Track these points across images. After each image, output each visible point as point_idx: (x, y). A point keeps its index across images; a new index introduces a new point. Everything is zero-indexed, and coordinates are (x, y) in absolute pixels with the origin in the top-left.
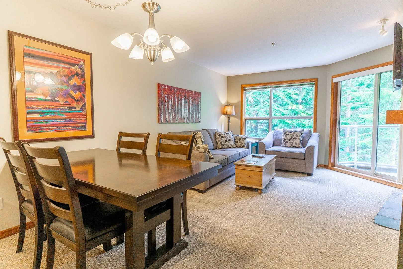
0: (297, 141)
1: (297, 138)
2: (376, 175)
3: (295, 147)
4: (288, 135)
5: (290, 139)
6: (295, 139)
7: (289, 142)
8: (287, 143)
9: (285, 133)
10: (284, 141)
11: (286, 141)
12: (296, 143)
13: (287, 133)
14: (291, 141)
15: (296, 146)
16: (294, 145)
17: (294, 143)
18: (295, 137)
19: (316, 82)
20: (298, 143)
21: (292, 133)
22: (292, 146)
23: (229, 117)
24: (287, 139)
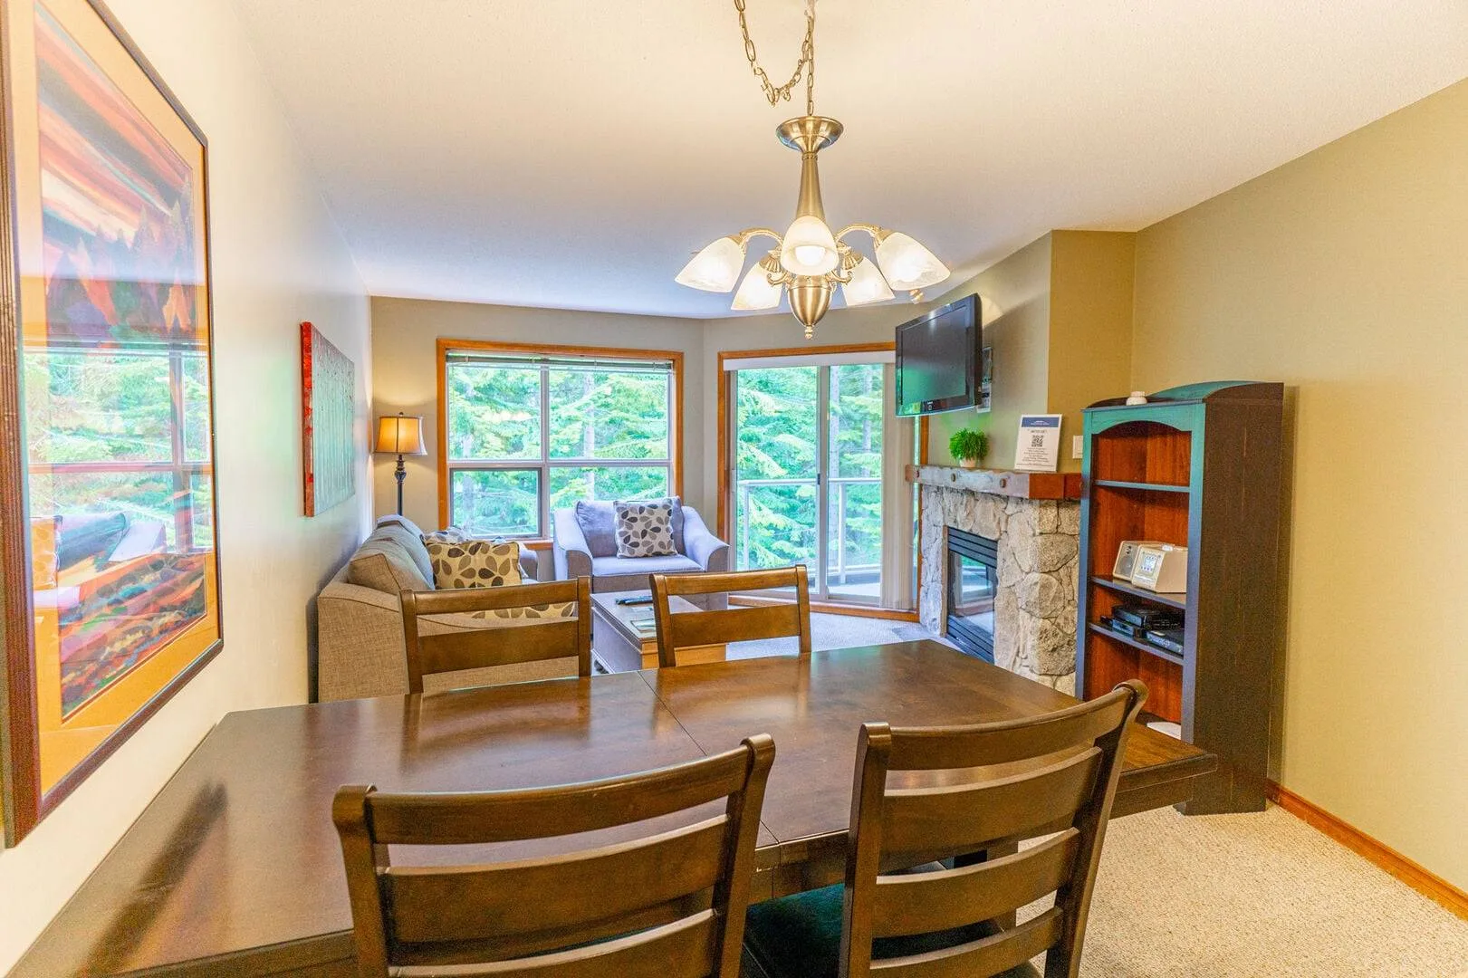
0: (664, 537)
1: (663, 528)
2: (829, 598)
3: (658, 555)
4: (634, 520)
5: (644, 534)
6: (657, 530)
7: (640, 541)
8: (636, 545)
9: (624, 515)
10: (626, 540)
11: (633, 540)
12: (661, 544)
13: (631, 515)
14: (647, 538)
15: (663, 551)
16: (657, 549)
17: (655, 543)
18: (655, 524)
19: (676, 361)
20: (666, 544)
21: (645, 513)
22: (650, 554)
23: (400, 463)
24: (635, 534)
